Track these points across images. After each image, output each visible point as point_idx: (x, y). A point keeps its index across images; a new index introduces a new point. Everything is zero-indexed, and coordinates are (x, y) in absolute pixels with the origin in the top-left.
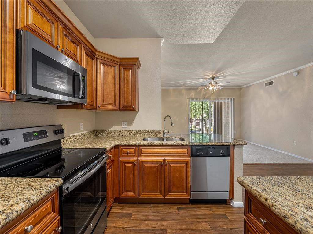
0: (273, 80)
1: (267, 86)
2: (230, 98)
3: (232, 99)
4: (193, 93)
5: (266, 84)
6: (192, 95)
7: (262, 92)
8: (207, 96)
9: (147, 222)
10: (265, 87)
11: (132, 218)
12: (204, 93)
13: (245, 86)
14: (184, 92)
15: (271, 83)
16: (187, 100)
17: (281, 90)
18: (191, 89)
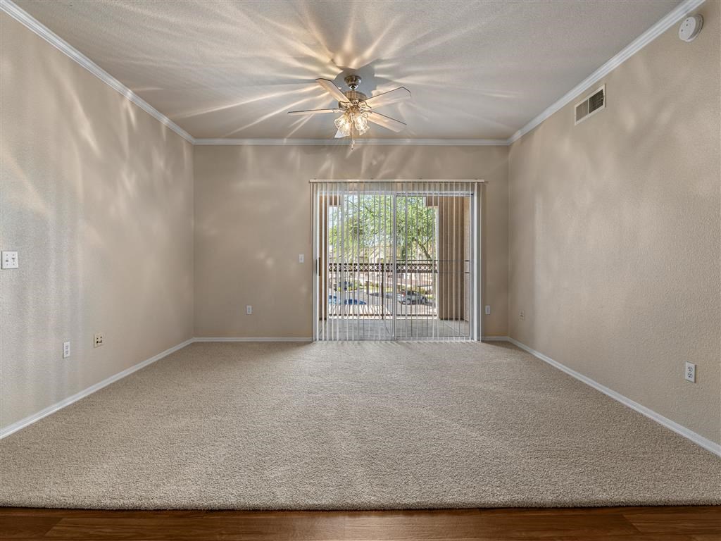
0: (602, 88)
1: (580, 118)
2: (467, 183)
3: (476, 184)
4: (329, 164)
5: (581, 112)
6: (328, 171)
7: (566, 148)
8: (381, 175)
10: (576, 124)
12: (371, 164)
13: (518, 136)
14: (295, 157)
15: (596, 101)
16: (308, 186)
17: (630, 121)
18: (324, 146)
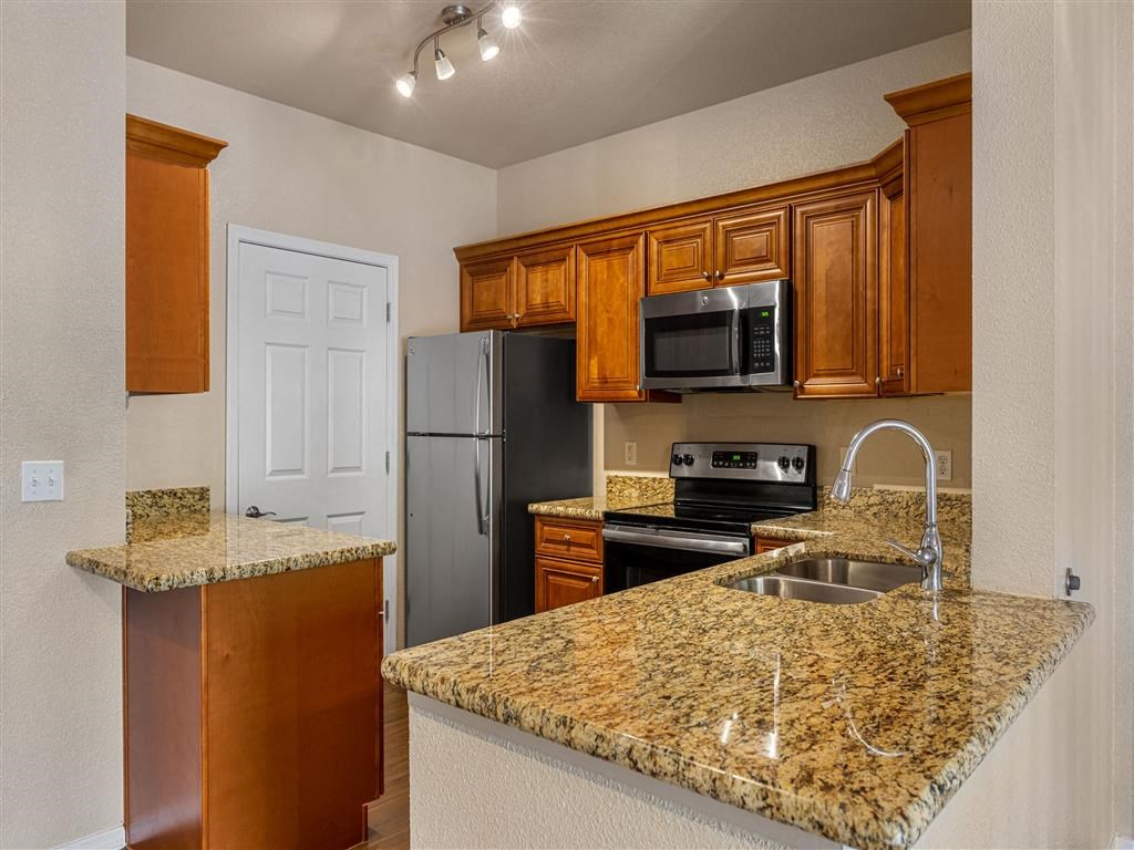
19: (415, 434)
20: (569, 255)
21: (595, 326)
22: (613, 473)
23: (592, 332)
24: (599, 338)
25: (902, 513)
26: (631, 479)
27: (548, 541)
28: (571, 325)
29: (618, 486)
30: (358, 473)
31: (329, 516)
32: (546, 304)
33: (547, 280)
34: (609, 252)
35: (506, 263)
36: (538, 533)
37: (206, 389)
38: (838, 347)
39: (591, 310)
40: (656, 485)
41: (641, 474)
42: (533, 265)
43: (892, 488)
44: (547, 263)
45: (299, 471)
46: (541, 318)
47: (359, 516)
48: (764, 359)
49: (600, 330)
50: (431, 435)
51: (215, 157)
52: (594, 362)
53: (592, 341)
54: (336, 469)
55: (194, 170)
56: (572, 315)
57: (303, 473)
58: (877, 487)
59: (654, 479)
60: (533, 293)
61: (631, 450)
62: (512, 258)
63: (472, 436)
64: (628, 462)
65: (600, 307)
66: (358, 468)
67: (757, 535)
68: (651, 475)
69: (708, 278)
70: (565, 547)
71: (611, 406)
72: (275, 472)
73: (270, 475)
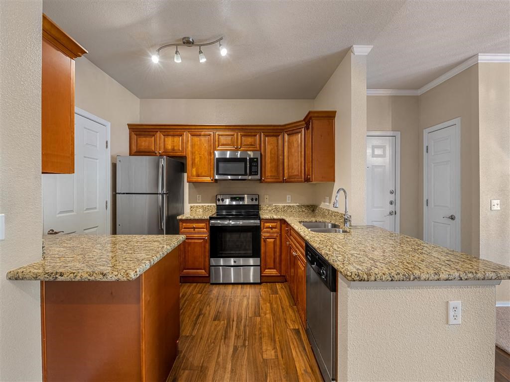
9: (268, 304)
11: (271, 295)
19: (119, 194)
20: (183, 134)
21: (195, 158)
22: (192, 205)
23: (193, 160)
24: (196, 162)
25: (280, 210)
26: (199, 206)
27: (185, 228)
28: (185, 158)
29: (195, 209)
30: (96, 210)
31: (84, 230)
32: (173, 149)
33: (174, 141)
34: (200, 135)
35: (155, 133)
36: (181, 226)
37: (74, 173)
38: (273, 170)
39: (193, 153)
40: (209, 208)
41: (203, 205)
42: (168, 135)
43: (278, 205)
44: (173, 136)
45: (72, 211)
46: (171, 154)
47: (96, 228)
48: (255, 172)
49: (196, 160)
50: (127, 194)
51: (80, 56)
52: (194, 170)
53: (193, 164)
54: (87, 209)
55: (68, 58)
56: (185, 154)
57: (73, 212)
58: (274, 205)
59: (208, 206)
60: (168, 144)
61: (199, 197)
62: (157, 131)
63: (158, 194)
64: (198, 201)
65: (196, 152)
66: (96, 208)
67: (262, 219)
68: (207, 205)
69: (236, 148)
70: (193, 230)
71: (191, 183)
72: (61, 212)
73: (58, 214)
